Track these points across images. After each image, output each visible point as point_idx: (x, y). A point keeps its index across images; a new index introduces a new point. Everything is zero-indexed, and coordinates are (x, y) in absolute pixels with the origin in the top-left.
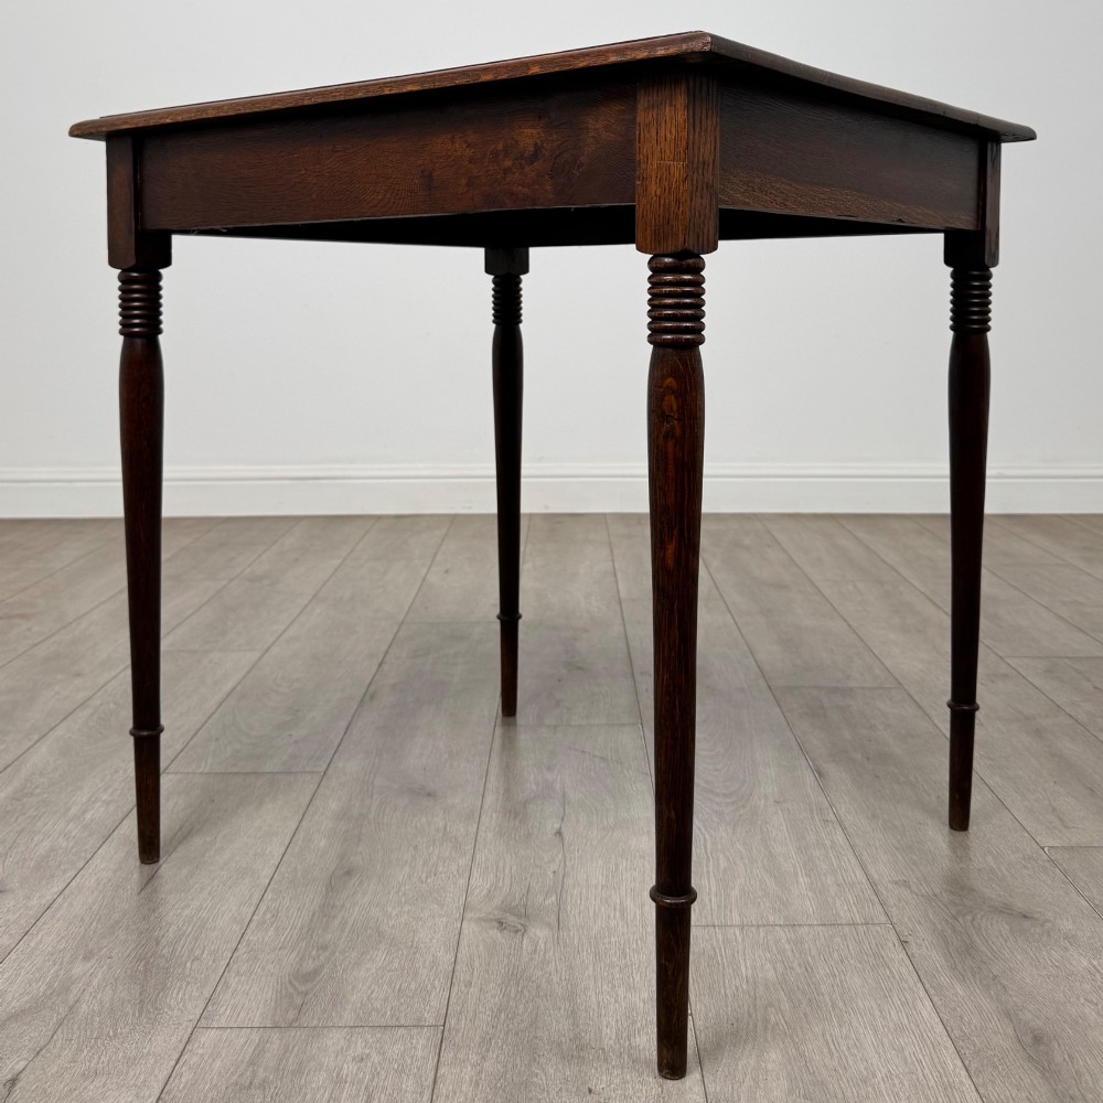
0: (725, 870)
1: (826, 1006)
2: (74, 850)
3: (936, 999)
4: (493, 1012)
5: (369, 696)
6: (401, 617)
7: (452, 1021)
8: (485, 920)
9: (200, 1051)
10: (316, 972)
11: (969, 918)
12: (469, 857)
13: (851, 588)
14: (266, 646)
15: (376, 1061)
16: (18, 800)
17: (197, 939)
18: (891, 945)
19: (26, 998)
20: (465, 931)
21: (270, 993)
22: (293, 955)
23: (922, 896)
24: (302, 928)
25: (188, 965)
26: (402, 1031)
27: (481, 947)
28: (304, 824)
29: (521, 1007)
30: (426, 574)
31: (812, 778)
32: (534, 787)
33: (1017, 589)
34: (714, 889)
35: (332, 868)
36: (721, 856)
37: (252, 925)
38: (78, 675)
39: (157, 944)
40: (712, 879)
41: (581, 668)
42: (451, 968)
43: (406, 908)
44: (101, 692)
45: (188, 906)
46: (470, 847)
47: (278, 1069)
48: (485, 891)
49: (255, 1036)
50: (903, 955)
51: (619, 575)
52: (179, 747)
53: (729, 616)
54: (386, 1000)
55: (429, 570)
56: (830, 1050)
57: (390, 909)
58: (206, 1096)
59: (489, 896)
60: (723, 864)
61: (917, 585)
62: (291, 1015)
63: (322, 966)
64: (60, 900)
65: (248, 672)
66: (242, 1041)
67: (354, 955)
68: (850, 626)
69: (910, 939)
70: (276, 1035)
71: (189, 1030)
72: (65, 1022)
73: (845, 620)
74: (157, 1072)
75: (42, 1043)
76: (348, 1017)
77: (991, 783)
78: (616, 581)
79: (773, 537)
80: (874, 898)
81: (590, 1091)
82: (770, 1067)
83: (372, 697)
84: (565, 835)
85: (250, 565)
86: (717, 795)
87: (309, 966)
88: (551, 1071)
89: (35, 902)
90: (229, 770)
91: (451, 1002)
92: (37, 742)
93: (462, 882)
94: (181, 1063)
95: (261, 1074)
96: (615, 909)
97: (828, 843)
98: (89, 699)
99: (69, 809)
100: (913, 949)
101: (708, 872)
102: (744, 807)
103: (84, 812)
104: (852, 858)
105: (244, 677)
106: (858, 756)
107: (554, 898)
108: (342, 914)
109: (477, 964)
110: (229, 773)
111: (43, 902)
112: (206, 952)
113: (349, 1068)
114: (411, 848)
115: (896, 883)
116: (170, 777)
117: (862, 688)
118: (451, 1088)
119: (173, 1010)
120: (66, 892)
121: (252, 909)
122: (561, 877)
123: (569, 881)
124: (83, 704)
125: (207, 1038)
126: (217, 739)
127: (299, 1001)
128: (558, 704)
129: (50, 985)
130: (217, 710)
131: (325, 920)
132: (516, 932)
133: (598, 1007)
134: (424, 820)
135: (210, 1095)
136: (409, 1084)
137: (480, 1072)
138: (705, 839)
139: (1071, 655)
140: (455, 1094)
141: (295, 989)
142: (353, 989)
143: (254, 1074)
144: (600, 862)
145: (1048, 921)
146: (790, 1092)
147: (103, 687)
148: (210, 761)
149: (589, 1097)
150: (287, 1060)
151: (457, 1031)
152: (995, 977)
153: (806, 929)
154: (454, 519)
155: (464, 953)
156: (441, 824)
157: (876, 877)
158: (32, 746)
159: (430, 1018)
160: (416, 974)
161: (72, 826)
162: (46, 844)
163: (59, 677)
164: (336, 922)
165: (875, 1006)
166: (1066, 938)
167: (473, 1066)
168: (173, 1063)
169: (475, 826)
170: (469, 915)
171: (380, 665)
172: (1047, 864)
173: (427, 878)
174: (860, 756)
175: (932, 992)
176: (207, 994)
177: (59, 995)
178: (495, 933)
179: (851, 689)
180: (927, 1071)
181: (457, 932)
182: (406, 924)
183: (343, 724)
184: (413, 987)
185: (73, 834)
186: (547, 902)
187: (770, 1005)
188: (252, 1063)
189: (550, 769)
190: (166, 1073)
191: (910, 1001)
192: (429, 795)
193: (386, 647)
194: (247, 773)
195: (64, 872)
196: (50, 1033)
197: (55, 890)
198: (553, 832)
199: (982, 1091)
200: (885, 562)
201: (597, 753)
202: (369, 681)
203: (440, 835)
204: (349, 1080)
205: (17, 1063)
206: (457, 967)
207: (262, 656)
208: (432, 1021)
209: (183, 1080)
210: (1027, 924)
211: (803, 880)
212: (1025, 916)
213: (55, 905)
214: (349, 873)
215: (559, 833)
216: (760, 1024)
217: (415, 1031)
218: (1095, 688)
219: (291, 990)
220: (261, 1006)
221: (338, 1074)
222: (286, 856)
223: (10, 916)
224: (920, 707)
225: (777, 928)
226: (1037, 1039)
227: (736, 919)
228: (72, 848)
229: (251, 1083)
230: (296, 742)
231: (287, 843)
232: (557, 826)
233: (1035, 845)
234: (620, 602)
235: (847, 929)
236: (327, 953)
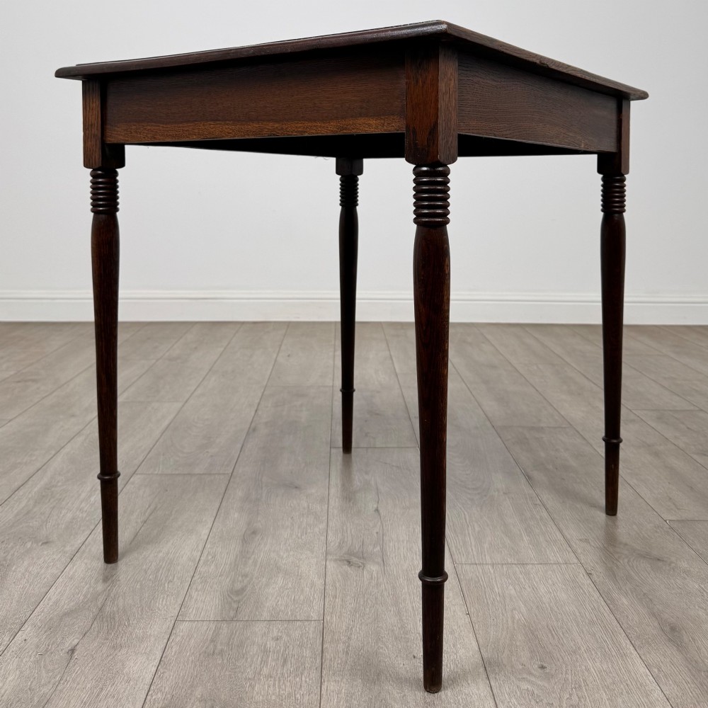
0: (479, 532)
1: (547, 609)
2: (87, 519)
3: (611, 606)
4: (351, 613)
5: (252, 430)
6: (265, 384)
7: (328, 618)
8: (340, 560)
9: (181, 634)
10: (243, 589)
11: (626, 560)
12: (325, 524)
13: (535, 368)
14: (185, 400)
15: (286, 640)
16: (48, 489)
17: (169, 570)
18: (582, 576)
19: (72, 604)
20: (329, 567)
21: (217, 601)
22: (228, 580)
23: (597, 547)
24: (231, 564)
25: (166, 585)
26: (298, 623)
27: (339, 576)
28: (224, 504)
29: (368, 609)
30: (276, 357)
31: (525, 479)
32: (358, 484)
33: (635, 369)
34: (473, 543)
35: (244, 530)
36: (476, 525)
37: (201, 562)
38: (73, 416)
39: (146, 573)
40: (471, 537)
41: (377, 414)
42: (323, 588)
43: (291, 553)
44: (89, 426)
45: (160, 551)
46: (325, 518)
47: (228, 644)
48: (337, 544)
49: (213, 626)
50: (589, 581)
51: (394, 359)
52: (141, 458)
53: (464, 384)
54: (287, 606)
55: (278, 354)
56: (552, 634)
57: (282, 554)
58: (188, 659)
59: (340, 547)
60: (477, 529)
61: (574, 366)
62: (232, 613)
63: (246, 586)
64: (83, 547)
65: (176, 415)
66: (205, 628)
67: (264, 580)
68: (537, 390)
69: (592, 572)
70: (224, 625)
71: (173, 622)
72: (98, 617)
73: (534, 388)
74: (157, 645)
75: (86, 629)
76: (266, 615)
77: (631, 483)
78: (393, 363)
79: (485, 338)
80: (569, 549)
81: (414, 657)
82: (518, 644)
83: (254, 430)
84: (381, 511)
85: (168, 351)
86: (469, 489)
87: (238, 586)
88: (390, 646)
89: (68, 548)
90: (173, 473)
91: (326, 607)
92: (54, 456)
93: (323, 538)
94: (171, 640)
95: (219, 647)
96: (416, 554)
97: (538, 517)
98: (82, 430)
99: (80, 495)
100: (595, 577)
101: (469, 534)
102: (485, 496)
103: (90, 497)
104: (554, 527)
105: (175, 417)
106: (550, 467)
107: (378, 548)
108: (253, 556)
109: (338, 585)
110: (174, 474)
111: (73, 549)
112: (176, 578)
113: (271, 644)
114: (290, 519)
115: (581, 540)
116: (139, 476)
117: (548, 427)
118: (332, 655)
119: (161, 611)
120: (87, 542)
121: (199, 553)
122: (381, 535)
123: (386, 538)
124: (78, 433)
125: (183, 627)
126: (164, 455)
127: (235, 606)
128: (366, 435)
129: (85, 596)
130: (161, 436)
131: (244, 560)
132: (359, 567)
133: (413, 610)
134: (295, 502)
135: (190, 659)
136: (307, 653)
137: (348, 646)
138: (465, 514)
139: (671, 409)
140: (335, 658)
141: (232, 599)
142: (266, 599)
143: (215, 646)
144: (404, 527)
145: (672, 562)
146: (532, 658)
147: (89, 423)
148: (161, 467)
149: (414, 660)
150: (233, 639)
151: (332, 624)
152: (645, 594)
153: (531, 566)
154: (289, 325)
155: (329, 579)
156: (306, 505)
157: (569, 537)
158: (52, 458)
159: (314, 616)
160: (302, 590)
161: (83, 505)
162: (70, 515)
163: (61, 417)
164: (251, 561)
165: (576, 610)
166: (684, 572)
167: (344, 643)
168: (166, 641)
169: (326, 506)
170: (330, 557)
171: (256, 411)
172: (669, 530)
173: (302, 536)
174: (551, 467)
175: (609, 602)
176: (180, 601)
177: (92, 602)
178: (346, 567)
179: (542, 428)
180: (610, 646)
181: (324, 567)
182: (292, 562)
183: (239, 446)
184: (302, 597)
185: (85, 509)
186: (375, 550)
187: (515, 609)
188: (212, 641)
189: (367, 473)
190: (163, 646)
191: (596, 607)
192: (296, 487)
193: (258, 400)
194: (184, 474)
195: (83, 531)
196: (90, 624)
197: (79, 541)
198: (374, 509)
199: (643, 658)
200: (554, 353)
201: (394, 464)
202: (250, 421)
203: (306, 511)
204: (271, 650)
205: (74, 640)
206: (327, 587)
207: (183, 406)
208: (316, 618)
209: (174, 650)
210: (660, 564)
211: (526, 538)
212: (659, 560)
213: (81, 550)
214: (254, 533)
215: (377, 510)
216: (509, 620)
217: (306, 623)
218: (688, 428)
219: (230, 600)
220: (213, 608)
221: (265, 647)
222: (215, 523)
223: (54, 556)
224: (585, 439)
225: (514, 565)
226: (673, 629)
227: (489, 561)
228: (86, 517)
229: (214, 652)
230: (212, 456)
231: (215, 515)
232: (375, 506)
233: (660, 519)
234: (397, 375)
235: (555, 566)
236: (248, 579)
